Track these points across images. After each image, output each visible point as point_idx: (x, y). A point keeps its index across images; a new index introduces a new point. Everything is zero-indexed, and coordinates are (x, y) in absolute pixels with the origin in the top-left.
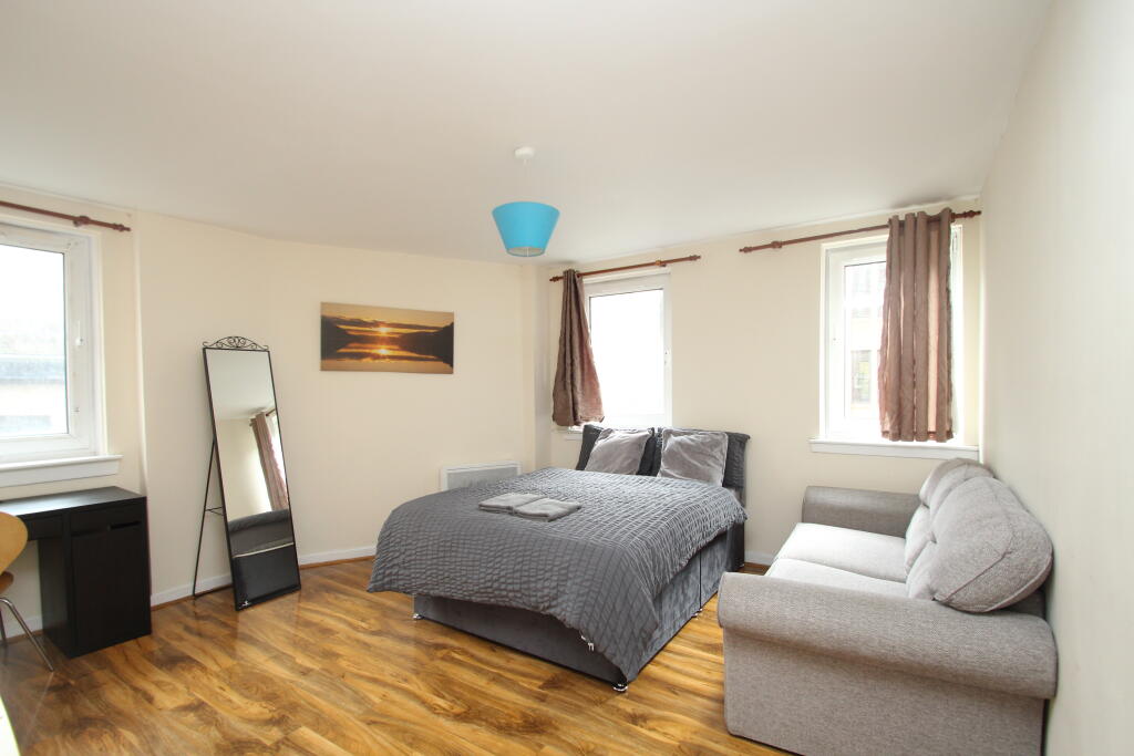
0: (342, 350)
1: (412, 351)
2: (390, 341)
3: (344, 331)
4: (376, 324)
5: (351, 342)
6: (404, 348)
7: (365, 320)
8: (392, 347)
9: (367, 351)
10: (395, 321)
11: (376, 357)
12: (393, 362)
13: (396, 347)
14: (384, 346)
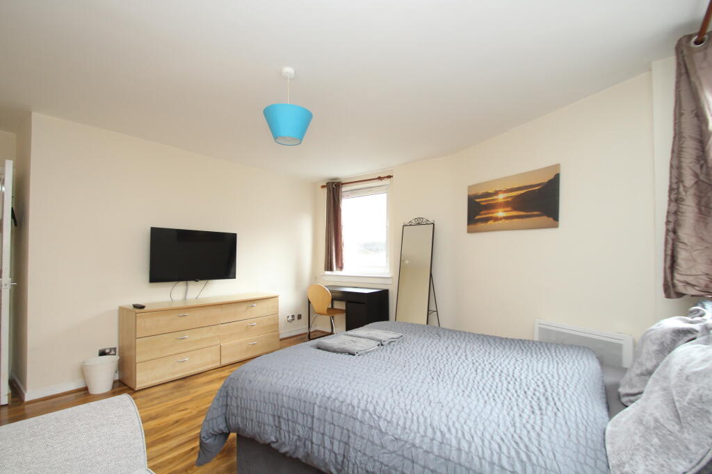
0: (477, 217)
1: (520, 210)
2: (506, 204)
3: (478, 203)
4: (496, 193)
5: (483, 210)
6: (515, 209)
7: (490, 191)
8: (506, 209)
9: (491, 215)
10: (509, 187)
11: (496, 219)
12: (507, 221)
13: (509, 209)
14: (501, 210)
